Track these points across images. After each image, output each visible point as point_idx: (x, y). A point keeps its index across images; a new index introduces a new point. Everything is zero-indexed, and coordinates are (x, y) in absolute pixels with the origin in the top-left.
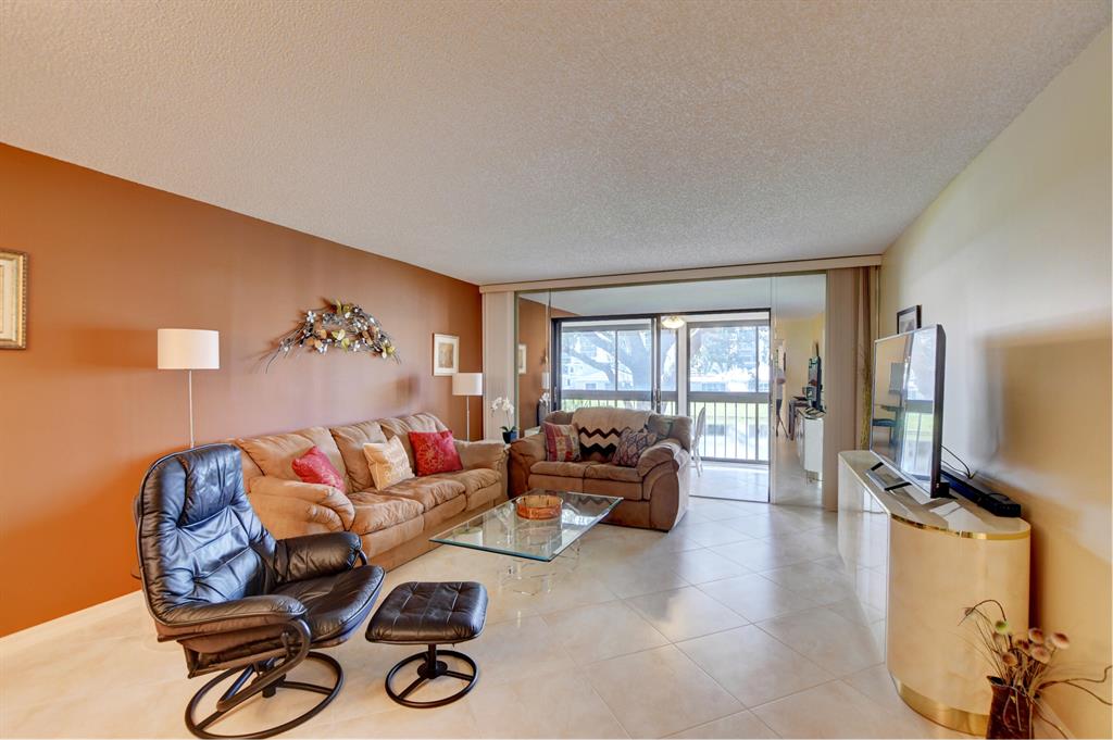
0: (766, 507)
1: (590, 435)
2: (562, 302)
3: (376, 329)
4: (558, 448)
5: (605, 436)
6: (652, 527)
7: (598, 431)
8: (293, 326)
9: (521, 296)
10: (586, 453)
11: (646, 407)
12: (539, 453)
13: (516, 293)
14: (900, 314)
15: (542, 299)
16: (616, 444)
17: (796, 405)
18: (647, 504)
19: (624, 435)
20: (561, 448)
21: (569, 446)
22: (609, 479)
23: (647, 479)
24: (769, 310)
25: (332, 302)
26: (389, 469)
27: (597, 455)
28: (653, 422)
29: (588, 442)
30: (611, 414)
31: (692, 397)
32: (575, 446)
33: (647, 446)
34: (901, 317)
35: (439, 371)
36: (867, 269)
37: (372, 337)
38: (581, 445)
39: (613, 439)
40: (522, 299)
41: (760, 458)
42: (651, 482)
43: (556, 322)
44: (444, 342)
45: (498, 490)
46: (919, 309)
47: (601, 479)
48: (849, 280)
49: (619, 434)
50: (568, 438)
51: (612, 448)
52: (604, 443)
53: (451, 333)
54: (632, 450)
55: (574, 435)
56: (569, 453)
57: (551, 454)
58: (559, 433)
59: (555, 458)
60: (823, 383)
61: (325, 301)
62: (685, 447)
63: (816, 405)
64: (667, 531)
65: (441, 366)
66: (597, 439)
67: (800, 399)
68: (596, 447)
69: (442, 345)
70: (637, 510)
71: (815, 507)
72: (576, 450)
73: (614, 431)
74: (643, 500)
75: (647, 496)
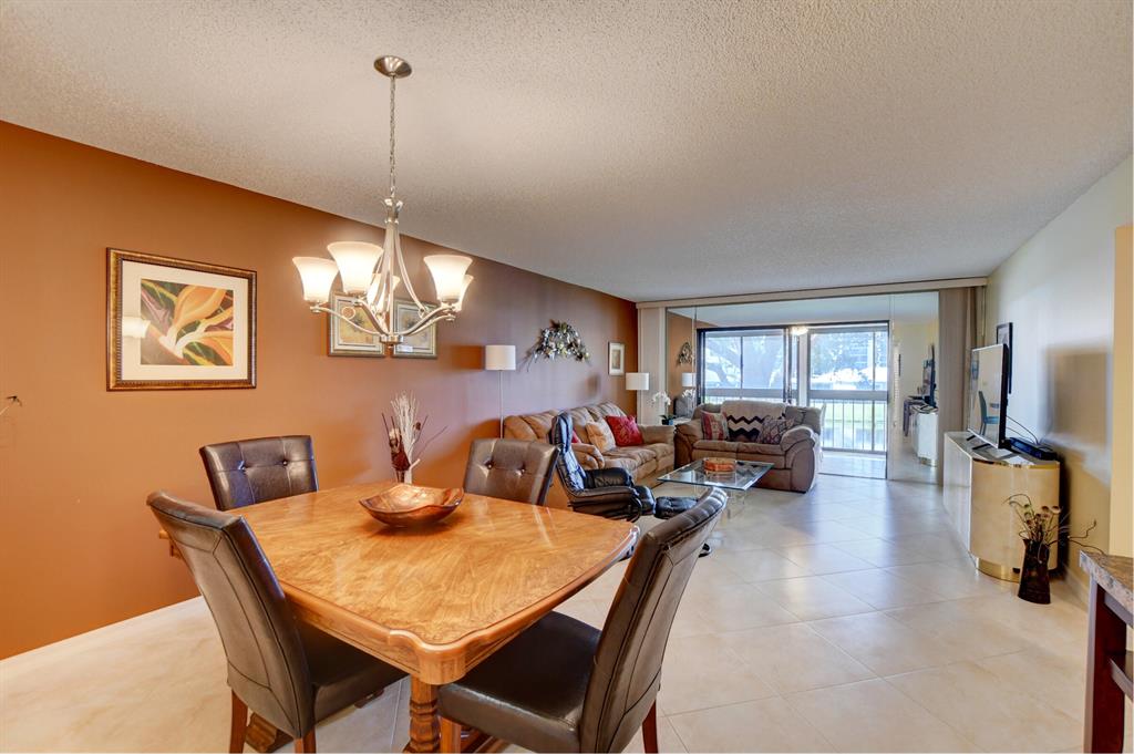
0: (884, 482)
1: (736, 422)
2: (706, 315)
3: (579, 341)
4: (713, 430)
5: (749, 422)
6: (793, 489)
7: (743, 419)
8: (538, 340)
9: (670, 310)
10: (734, 435)
11: (780, 401)
12: (699, 434)
13: (667, 308)
14: (998, 328)
15: (688, 313)
16: (759, 429)
17: (910, 404)
18: (788, 472)
19: (766, 421)
20: (715, 430)
21: (721, 430)
22: (758, 453)
23: (790, 452)
24: (888, 321)
25: (556, 322)
26: (604, 440)
27: (742, 437)
28: (789, 413)
29: (736, 427)
30: (753, 406)
31: (811, 395)
32: (725, 430)
33: (786, 429)
34: (1000, 330)
35: (613, 371)
36: (974, 289)
37: (577, 346)
38: (730, 430)
39: (756, 425)
40: (671, 313)
41: (876, 449)
42: (792, 455)
43: (701, 332)
44: (616, 348)
45: (671, 460)
46: (1011, 325)
47: (751, 453)
48: (958, 297)
49: (761, 421)
50: (720, 424)
51: (755, 432)
52: (748, 428)
53: (620, 342)
54: (774, 432)
55: (724, 421)
56: (721, 435)
57: (708, 435)
58: (714, 420)
59: (711, 438)
60: (937, 382)
61: (553, 322)
62: (817, 431)
63: (929, 400)
64: (804, 493)
65: (614, 367)
66: (743, 425)
67: (915, 398)
68: (742, 431)
69: (614, 351)
70: (782, 477)
71: (928, 483)
72: (727, 434)
73: (756, 418)
74: (785, 469)
75: (789, 466)
